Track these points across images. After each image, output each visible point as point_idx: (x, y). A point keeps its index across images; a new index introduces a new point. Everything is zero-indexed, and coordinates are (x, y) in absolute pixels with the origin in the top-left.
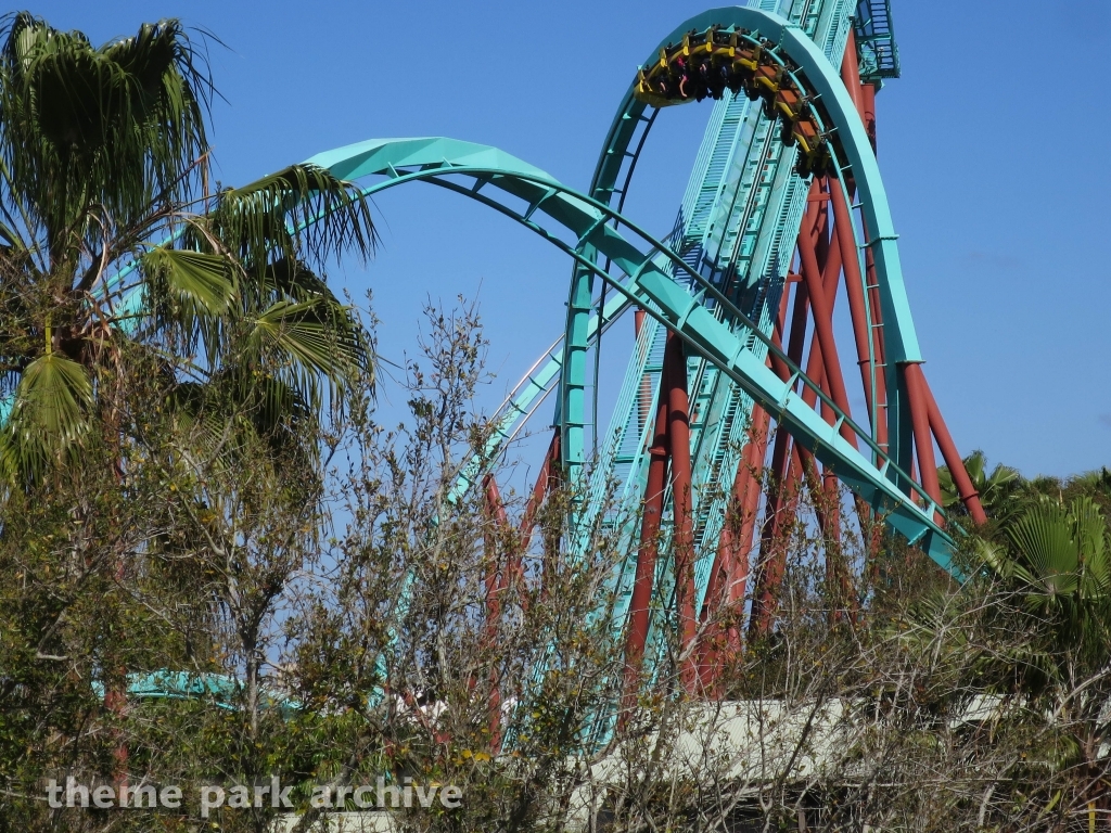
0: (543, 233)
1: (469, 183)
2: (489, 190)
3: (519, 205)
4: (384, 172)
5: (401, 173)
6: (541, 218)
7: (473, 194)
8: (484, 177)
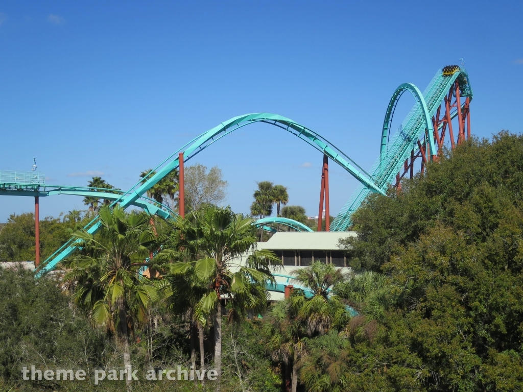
0: (291, 132)
1: (274, 122)
2: (277, 123)
3: (286, 126)
4: (250, 120)
5: (253, 120)
6: (290, 129)
7: (274, 124)
8: (276, 121)
